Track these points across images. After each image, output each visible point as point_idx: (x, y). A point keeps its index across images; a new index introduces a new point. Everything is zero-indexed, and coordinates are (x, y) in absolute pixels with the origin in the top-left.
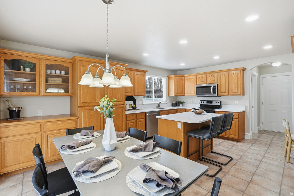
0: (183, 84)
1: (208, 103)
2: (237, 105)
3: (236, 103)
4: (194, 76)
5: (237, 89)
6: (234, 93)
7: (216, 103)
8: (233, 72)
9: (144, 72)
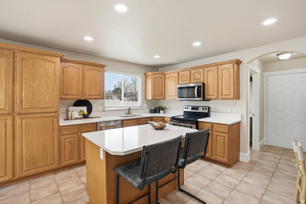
0: (163, 84)
1: (194, 110)
2: (230, 113)
3: (229, 110)
4: (176, 73)
5: (228, 91)
6: (225, 96)
7: (203, 109)
8: (223, 66)
9: (103, 66)
